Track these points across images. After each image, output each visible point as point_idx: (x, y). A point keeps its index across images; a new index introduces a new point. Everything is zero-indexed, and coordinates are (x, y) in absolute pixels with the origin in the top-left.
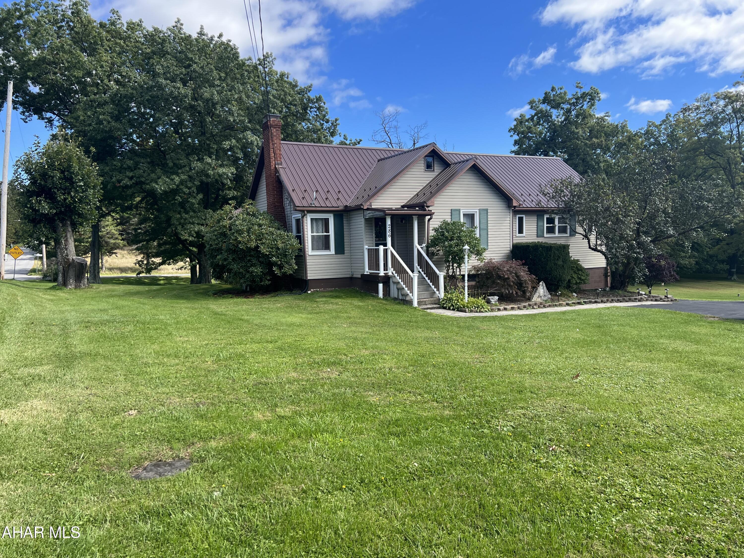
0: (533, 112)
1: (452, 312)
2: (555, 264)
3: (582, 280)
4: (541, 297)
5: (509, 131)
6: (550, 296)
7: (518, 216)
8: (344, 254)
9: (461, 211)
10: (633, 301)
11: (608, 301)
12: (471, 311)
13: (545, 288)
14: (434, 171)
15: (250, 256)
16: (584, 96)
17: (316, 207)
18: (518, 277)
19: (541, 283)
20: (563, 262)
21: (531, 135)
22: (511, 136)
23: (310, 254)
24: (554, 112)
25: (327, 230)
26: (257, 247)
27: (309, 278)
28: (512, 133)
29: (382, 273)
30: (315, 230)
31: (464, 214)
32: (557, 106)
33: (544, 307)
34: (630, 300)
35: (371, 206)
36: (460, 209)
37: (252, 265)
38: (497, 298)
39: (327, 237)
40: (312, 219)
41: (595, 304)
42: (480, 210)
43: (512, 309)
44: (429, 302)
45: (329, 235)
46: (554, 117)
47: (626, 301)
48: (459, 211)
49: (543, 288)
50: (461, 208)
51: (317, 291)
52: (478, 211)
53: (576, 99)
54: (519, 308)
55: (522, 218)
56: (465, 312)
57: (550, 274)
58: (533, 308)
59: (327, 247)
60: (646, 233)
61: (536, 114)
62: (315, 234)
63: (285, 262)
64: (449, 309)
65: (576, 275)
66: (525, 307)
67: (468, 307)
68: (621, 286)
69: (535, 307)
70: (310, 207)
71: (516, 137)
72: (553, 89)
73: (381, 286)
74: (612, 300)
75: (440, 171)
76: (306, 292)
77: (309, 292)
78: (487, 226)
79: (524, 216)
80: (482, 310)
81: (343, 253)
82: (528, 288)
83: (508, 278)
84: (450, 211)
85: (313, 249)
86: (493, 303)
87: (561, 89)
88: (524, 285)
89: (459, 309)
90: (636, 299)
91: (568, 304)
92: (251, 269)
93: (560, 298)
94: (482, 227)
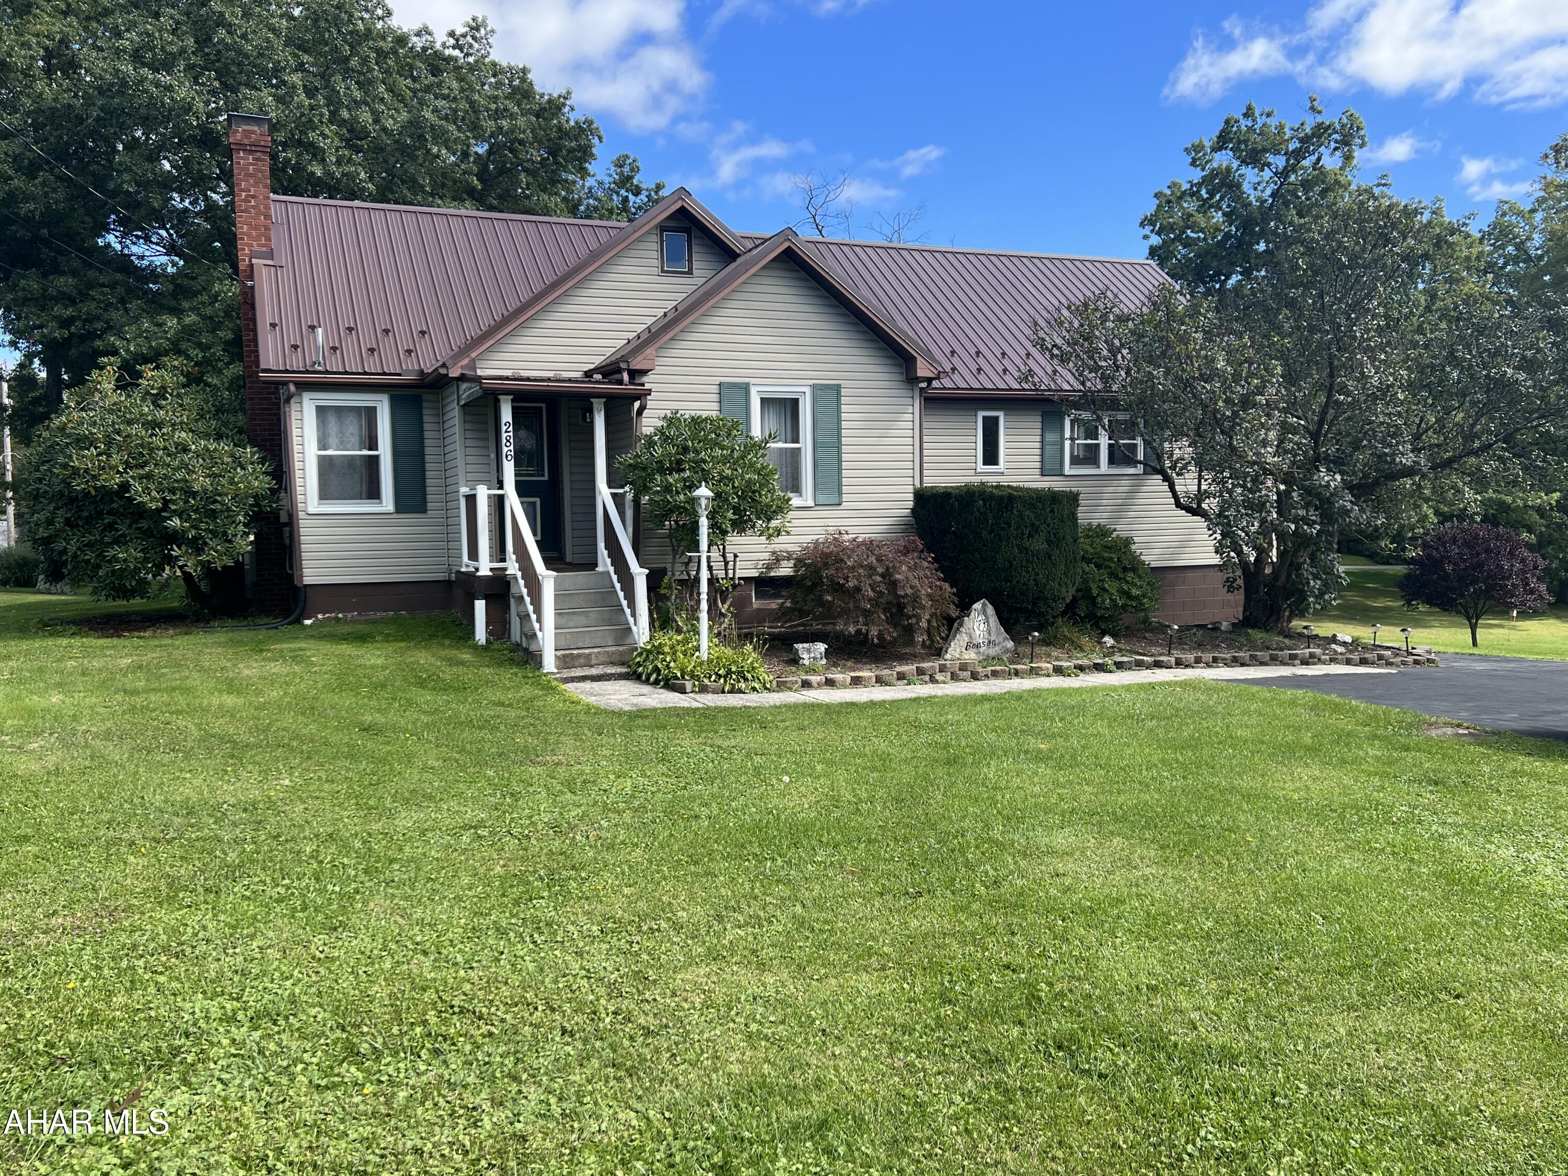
0: (1197, 175)
1: (646, 689)
2: (1024, 550)
3: (1136, 598)
4: (978, 646)
5: (1142, 225)
6: (1010, 644)
7: (981, 414)
8: (425, 511)
9: (754, 391)
10: (1283, 663)
11: (1198, 660)
12: (703, 689)
13: (994, 620)
14: (690, 272)
15: (110, 513)
16: (1321, 131)
17: (327, 372)
18: (893, 585)
19: (977, 606)
20: (1049, 542)
21: (1193, 235)
22: (1146, 237)
23: (311, 510)
24: (1249, 176)
25: (372, 443)
26: (125, 487)
27: (307, 580)
28: (1147, 230)
29: (485, 568)
30: (333, 440)
31: (764, 401)
32: (1254, 158)
33: (975, 677)
34: (1275, 660)
35: (475, 369)
36: (748, 385)
37: (117, 541)
38: (821, 647)
39: (373, 463)
40: (321, 410)
41: (1158, 671)
42: (814, 387)
43: (856, 681)
44: (602, 659)
45: (377, 457)
46: (1246, 187)
47: (1262, 664)
48: (746, 388)
49: (987, 621)
50: (752, 381)
51: (337, 619)
52: (807, 390)
53: (1301, 141)
54: (880, 681)
55: (996, 419)
56: (682, 691)
57: (1007, 580)
58: (933, 680)
59: (374, 493)
60: (1337, 464)
61: (1205, 181)
62: (330, 452)
63: (211, 531)
64: (647, 681)
65: (1116, 584)
66: (901, 677)
67: (693, 677)
68: (1270, 616)
69: (939, 677)
70: (307, 372)
71: (1155, 240)
72: (1249, 113)
73: (480, 606)
74: (1215, 660)
75: (710, 274)
76: (298, 621)
77: (308, 622)
78: (839, 436)
79: (1001, 415)
80: (742, 685)
81: (421, 508)
82: (919, 618)
83: (858, 589)
84: (715, 389)
85: (325, 495)
86: (806, 662)
87: (1268, 115)
88: (908, 610)
89: (671, 684)
90: (1293, 657)
91: (1059, 671)
92: (110, 553)
93: (1037, 650)
94: (820, 440)
